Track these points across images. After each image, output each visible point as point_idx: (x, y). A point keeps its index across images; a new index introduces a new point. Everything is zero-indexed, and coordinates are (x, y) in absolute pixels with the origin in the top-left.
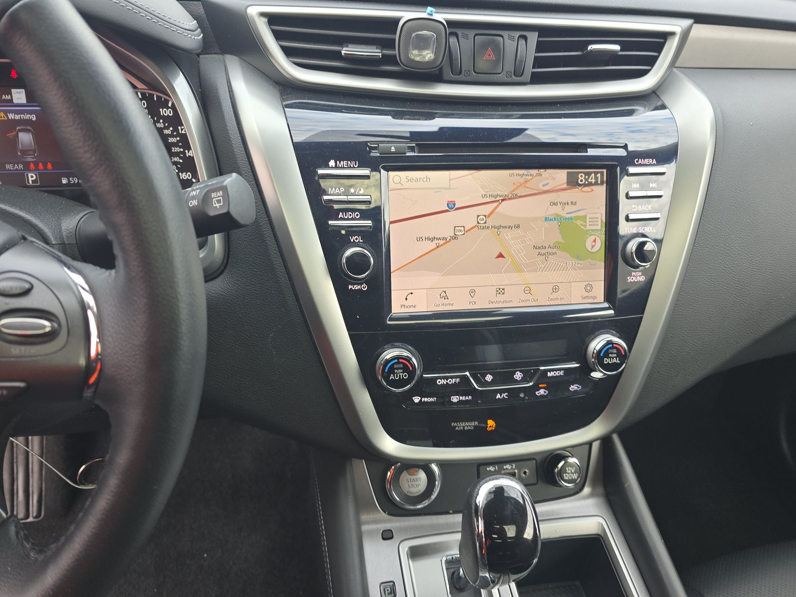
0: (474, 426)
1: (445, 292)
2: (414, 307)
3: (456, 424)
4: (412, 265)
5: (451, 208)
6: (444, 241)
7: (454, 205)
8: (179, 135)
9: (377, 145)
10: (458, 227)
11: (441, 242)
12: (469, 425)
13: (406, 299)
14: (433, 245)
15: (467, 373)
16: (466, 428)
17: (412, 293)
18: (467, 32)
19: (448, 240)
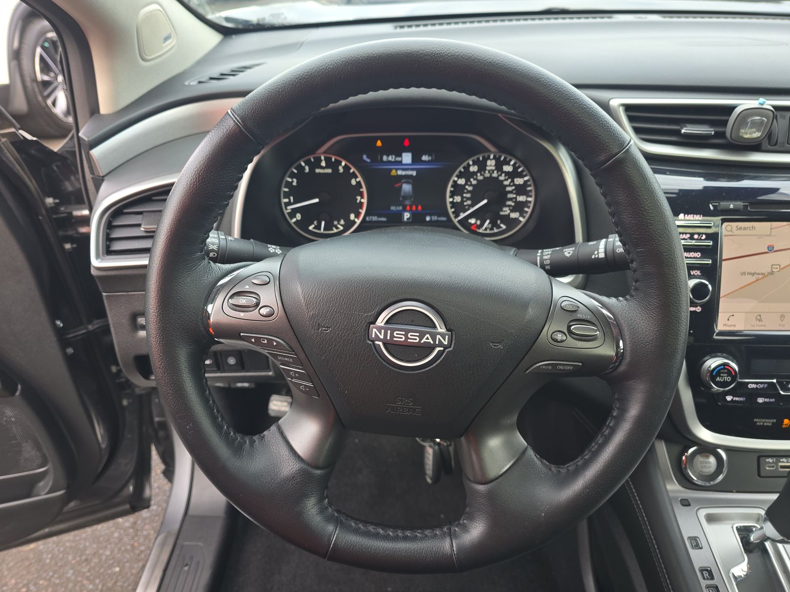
0: (773, 423)
1: (760, 316)
2: (735, 326)
3: (757, 420)
4: (737, 293)
5: (770, 251)
6: (762, 276)
7: (773, 248)
8: (514, 185)
9: (717, 204)
10: (775, 265)
11: (761, 276)
12: (768, 422)
13: (728, 320)
14: (754, 278)
15: (775, 381)
16: (765, 424)
17: (733, 315)
18: (783, 113)
19: (766, 275)
